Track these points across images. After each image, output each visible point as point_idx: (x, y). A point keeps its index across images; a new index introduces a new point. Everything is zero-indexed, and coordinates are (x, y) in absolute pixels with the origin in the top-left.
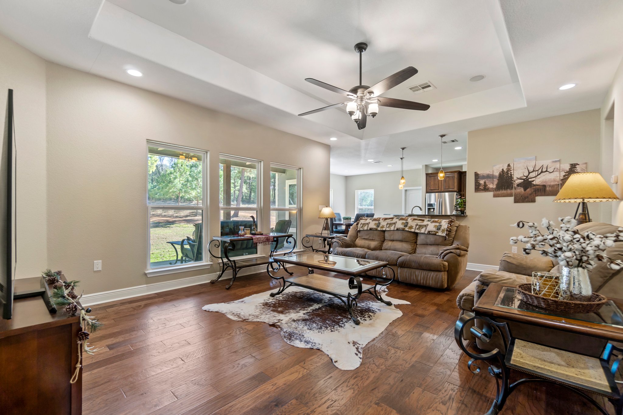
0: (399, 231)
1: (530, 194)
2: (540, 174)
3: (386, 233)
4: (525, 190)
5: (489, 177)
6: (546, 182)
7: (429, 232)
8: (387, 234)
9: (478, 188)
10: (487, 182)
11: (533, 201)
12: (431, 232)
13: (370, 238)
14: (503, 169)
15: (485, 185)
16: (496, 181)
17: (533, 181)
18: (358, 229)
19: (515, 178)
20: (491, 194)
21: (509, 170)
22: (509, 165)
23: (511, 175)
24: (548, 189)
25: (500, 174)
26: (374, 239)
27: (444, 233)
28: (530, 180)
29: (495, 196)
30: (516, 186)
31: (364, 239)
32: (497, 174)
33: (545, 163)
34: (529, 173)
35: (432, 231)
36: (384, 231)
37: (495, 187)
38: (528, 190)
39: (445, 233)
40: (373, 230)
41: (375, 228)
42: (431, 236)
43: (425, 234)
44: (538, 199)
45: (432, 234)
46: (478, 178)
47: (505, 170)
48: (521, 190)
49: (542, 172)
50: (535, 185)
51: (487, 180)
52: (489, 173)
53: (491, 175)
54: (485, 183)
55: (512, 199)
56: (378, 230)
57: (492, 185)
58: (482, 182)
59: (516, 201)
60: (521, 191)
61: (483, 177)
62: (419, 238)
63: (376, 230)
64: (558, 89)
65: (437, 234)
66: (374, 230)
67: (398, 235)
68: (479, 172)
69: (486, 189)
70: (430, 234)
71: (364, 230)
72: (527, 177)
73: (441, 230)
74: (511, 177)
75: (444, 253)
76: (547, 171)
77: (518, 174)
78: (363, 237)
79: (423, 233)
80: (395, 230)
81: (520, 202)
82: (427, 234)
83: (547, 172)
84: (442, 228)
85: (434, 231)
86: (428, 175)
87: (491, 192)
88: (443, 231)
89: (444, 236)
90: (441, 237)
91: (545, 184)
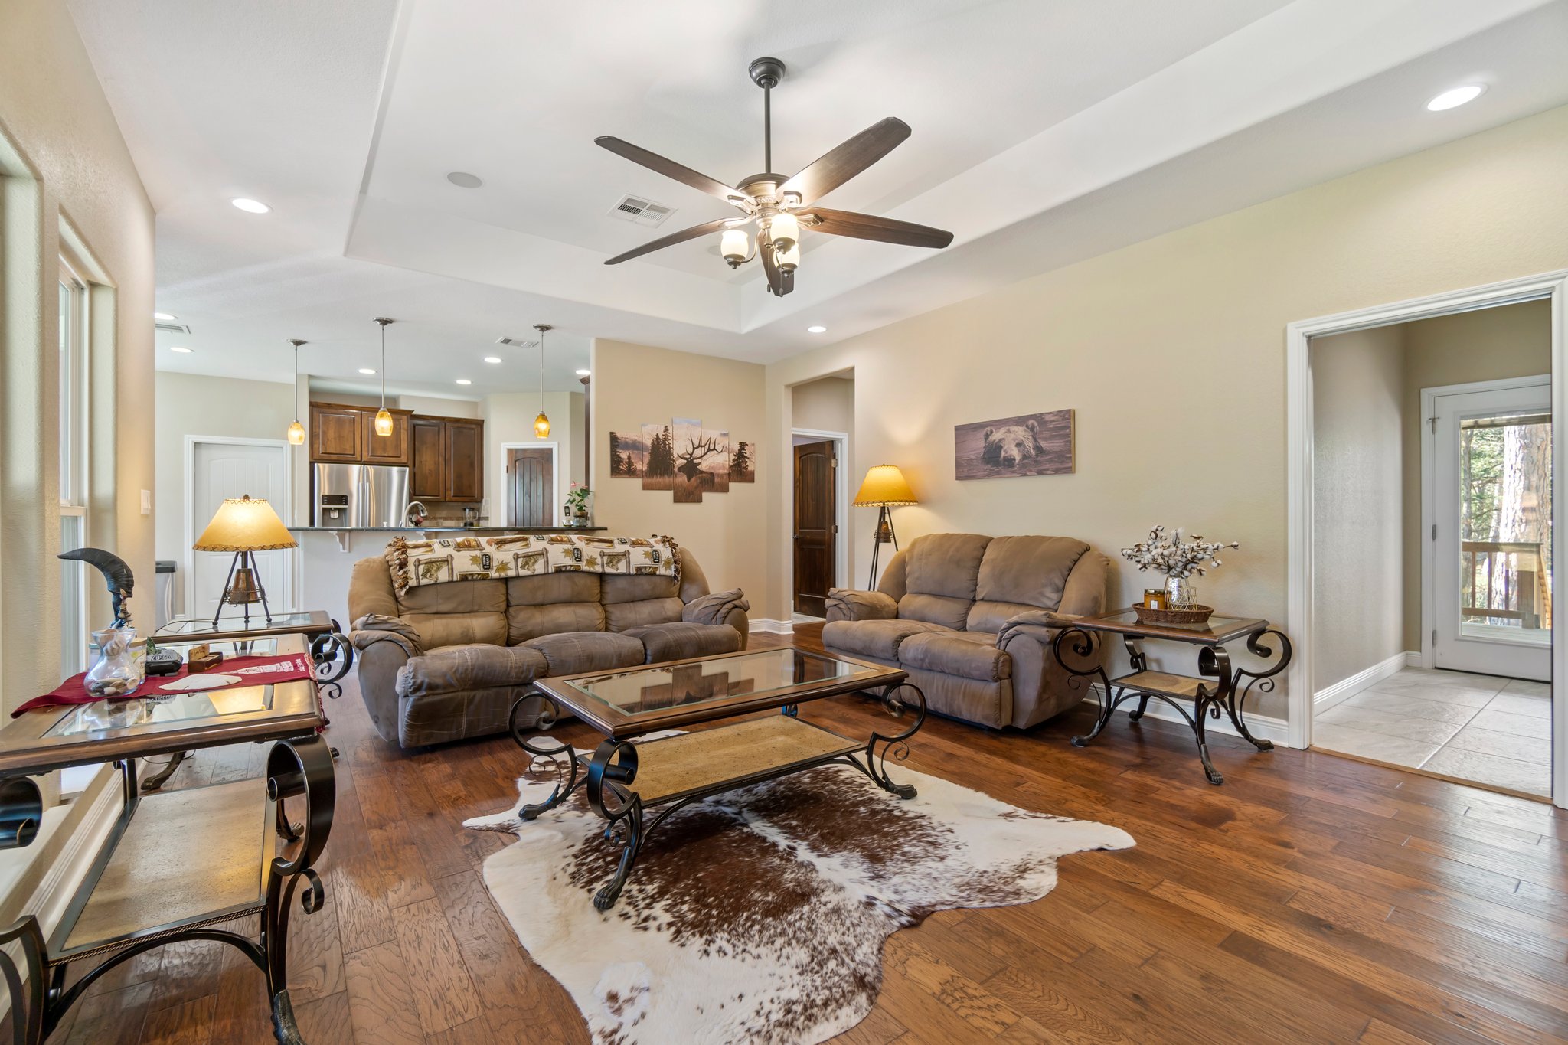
0: (563, 576)
1: (696, 488)
2: (707, 453)
3: (511, 584)
4: (689, 480)
5: (636, 446)
6: (713, 468)
7: (638, 569)
8: (515, 590)
9: (618, 467)
10: (632, 456)
11: (699, 500)
12: (643, 570)
13: (461, 609)
14: (657, 435)
15: (630, 463)
16: (647, 459)
17: (699, 464)
18: (412, 583)
19: (675, 456)
20: (637, 482)
21: (666, 438)
22: (666, 429)
23: (669, 447)
24: (717, 480)
25: (653, 443)
26: (476, 608)
27: (670, 569)
28: (695, 461)
29: (645, 487)
30: (676, 469)
31: (437, 613)
32: (648, 442)
33: (712, 434)
34: (694, 449)
35: (645, 568)
36: (506, 581)
37: (645, 468)
38: (693, 479)
39: (673, 570)
40: (473, 580)
41: (479, 574)
42: (643, 580)
43: (630, 575)
44: (706, 496)
45: (646, 574)
46: (617, 446)
47: (660, 436)
48: (682, 479)
49: (709, 450)
50: (702, 472)
51: (633, 453)
52: (636, 438)
53: (639, 442)
54: (629, 458)
55: (670, 494)
56: (492, 579)
57: (641, 466)
58: (624, 455)
59: (677, 500)
60: (684, 481)
61: (627, 446)
62: (608, 588)
63: (483, 579)
64: (807, 329)
65: (658, 573)
66: (477, 580)
67: (561, 588)
68: (618, 434)
69: (631, 472)
70: (642, 574)
71: (436, 584)
72: (691, 455)
73: (663, 562)
74: (669, 453)
75: (722, 610)
76: (714, 449)
77: (680, 448)
78: (434, 610)
79: (623, 575)
80: (550, 571)
81: (682, 502)
82: (636, 574)
83: (715, 452)
84: (663, 558)
85: (650, 567)
86: (315, 406)
87: (640, 477)
88: (667, 564)
89: (670, 577)
90: (663, 578)
91: (712, 471)
